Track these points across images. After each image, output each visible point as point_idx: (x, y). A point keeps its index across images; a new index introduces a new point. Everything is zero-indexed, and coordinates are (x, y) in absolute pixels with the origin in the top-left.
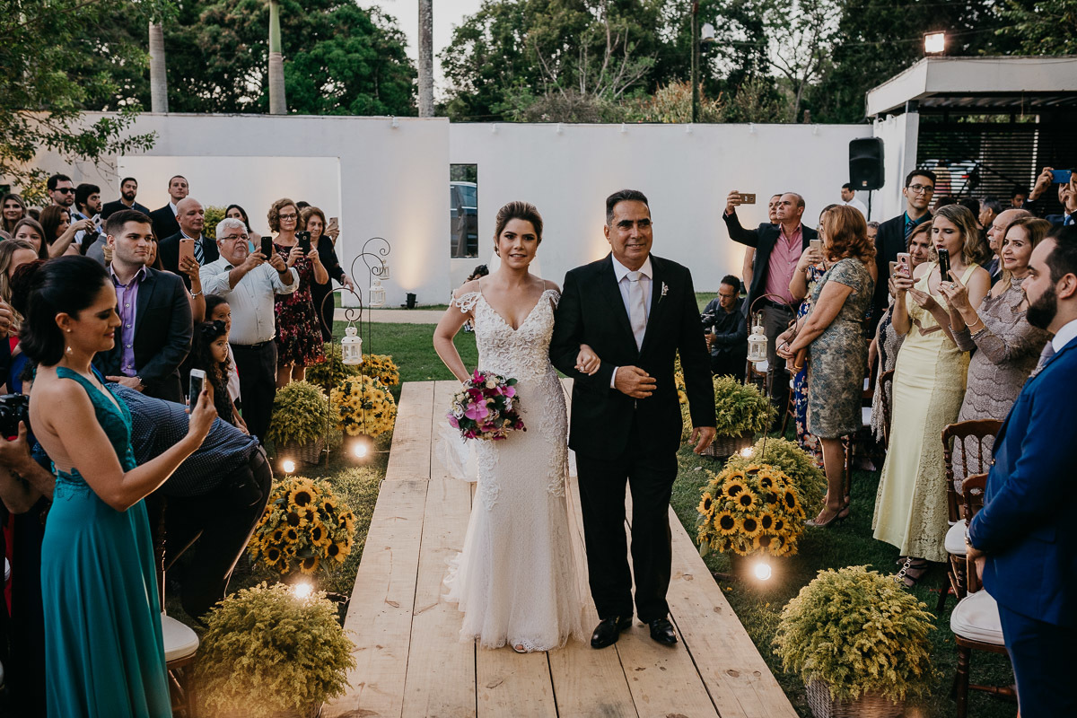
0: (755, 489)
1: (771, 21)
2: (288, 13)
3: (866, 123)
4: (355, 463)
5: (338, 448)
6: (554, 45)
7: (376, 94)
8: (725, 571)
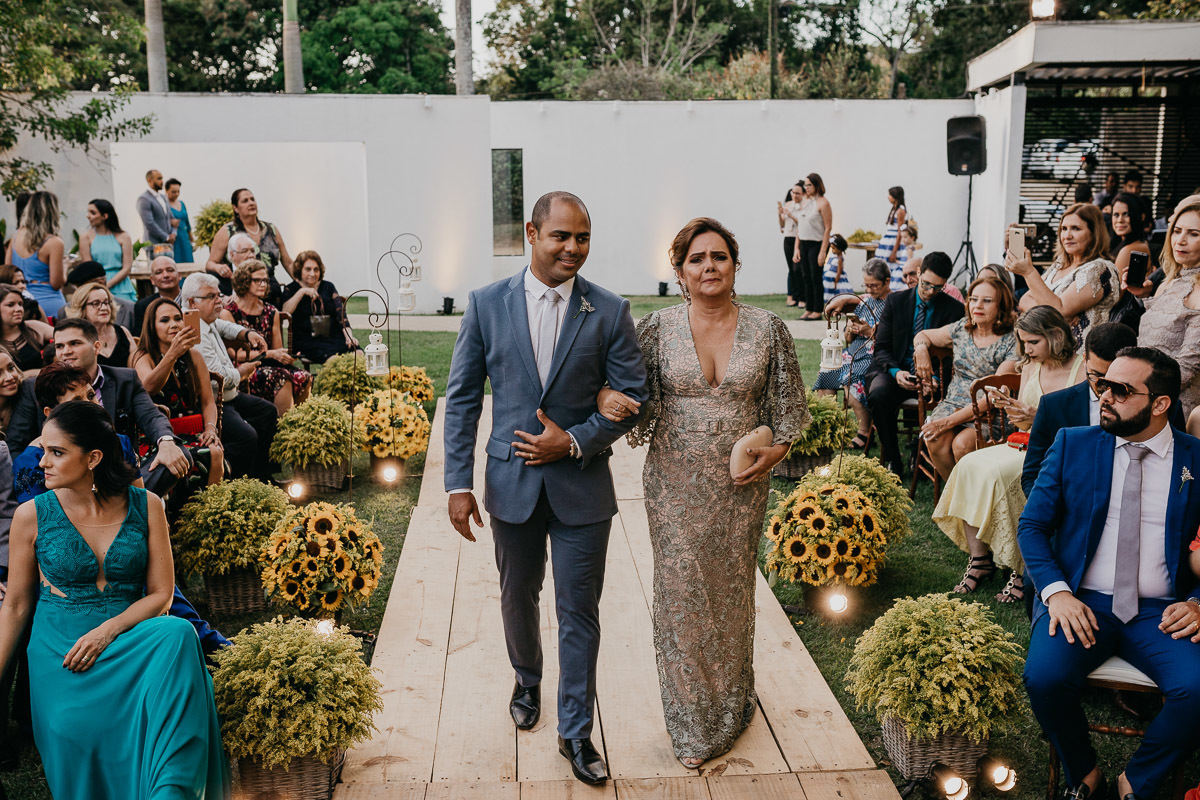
0: (829, 512)
3: (967, 97)
4: (384, 488)
5: (365, 470)
6: (613, 9)
7: (408, 69)
8: (798, 602)
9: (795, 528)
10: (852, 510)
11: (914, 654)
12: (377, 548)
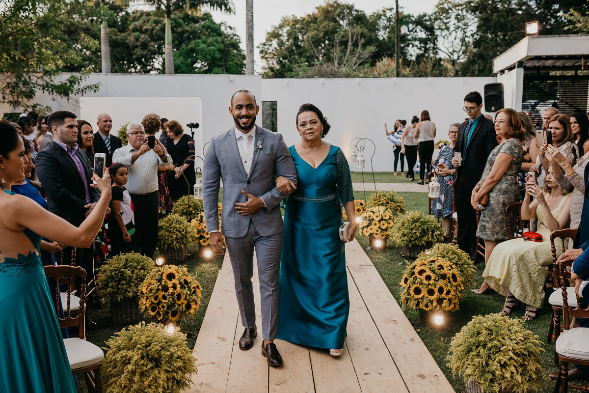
0: (433, 272)
1: (439, 27)
2: (177, 25)
3: (493, 76)
4: (205, 261)
5: (196, 252)
6: (321, 41)
7: (224, 68)
8: (417, 320)
9: (416, 280)
10: (445, 271)
11: (484, 346)
12: (199, 289)
